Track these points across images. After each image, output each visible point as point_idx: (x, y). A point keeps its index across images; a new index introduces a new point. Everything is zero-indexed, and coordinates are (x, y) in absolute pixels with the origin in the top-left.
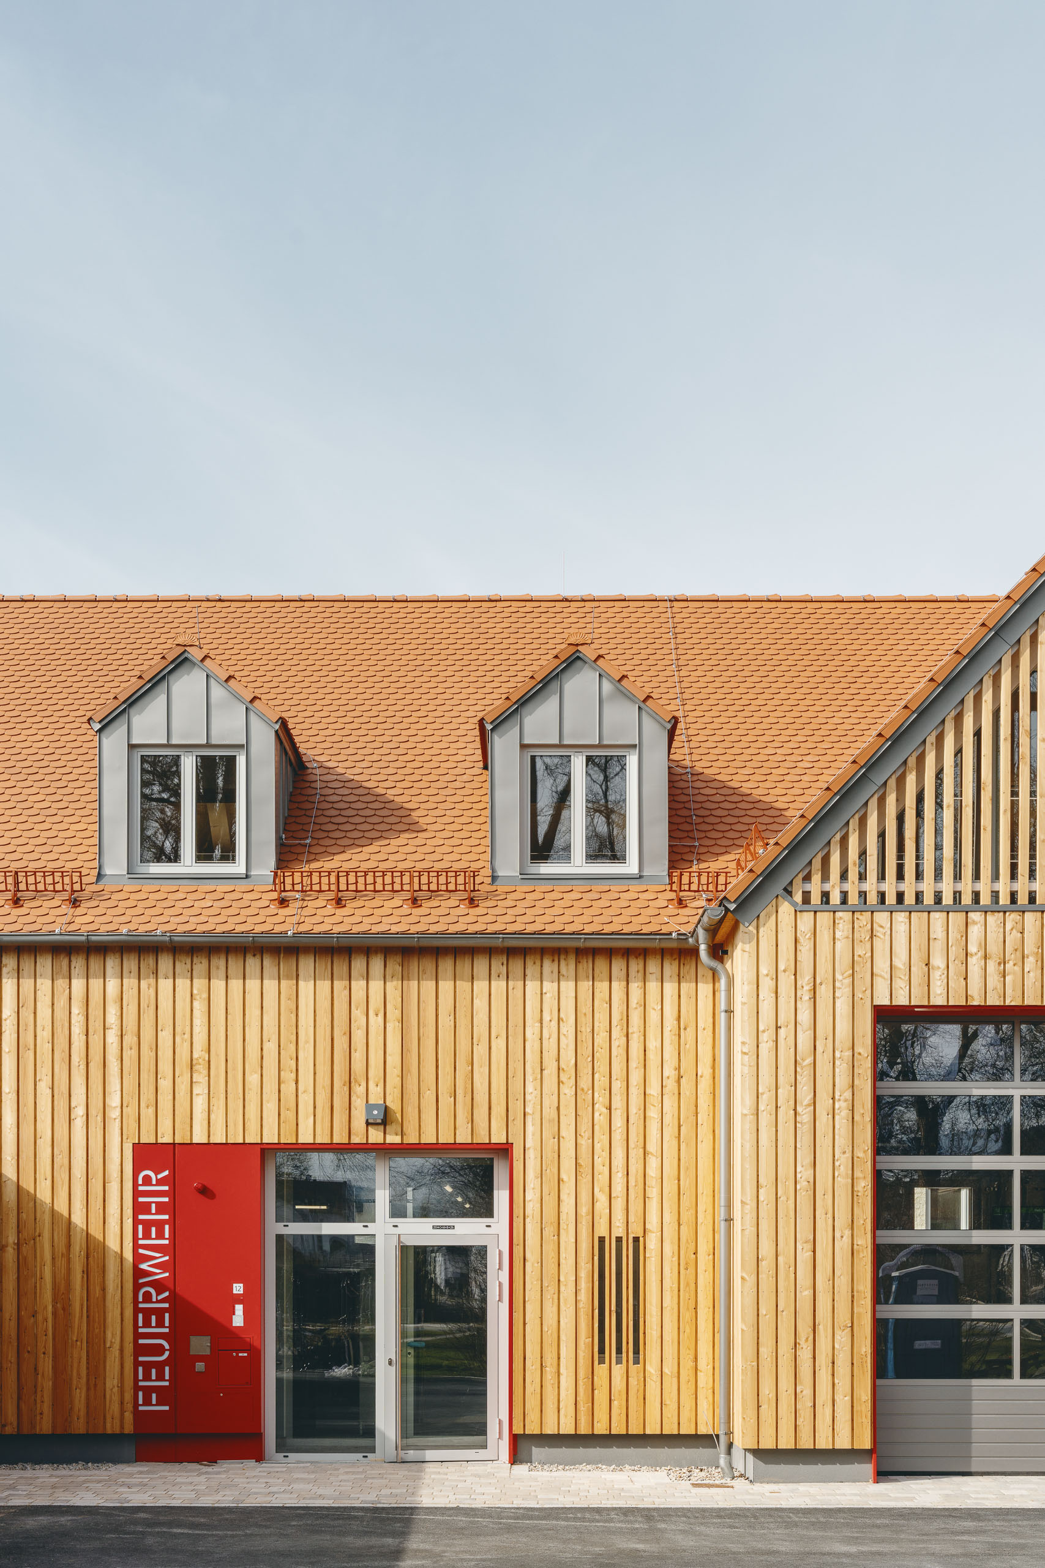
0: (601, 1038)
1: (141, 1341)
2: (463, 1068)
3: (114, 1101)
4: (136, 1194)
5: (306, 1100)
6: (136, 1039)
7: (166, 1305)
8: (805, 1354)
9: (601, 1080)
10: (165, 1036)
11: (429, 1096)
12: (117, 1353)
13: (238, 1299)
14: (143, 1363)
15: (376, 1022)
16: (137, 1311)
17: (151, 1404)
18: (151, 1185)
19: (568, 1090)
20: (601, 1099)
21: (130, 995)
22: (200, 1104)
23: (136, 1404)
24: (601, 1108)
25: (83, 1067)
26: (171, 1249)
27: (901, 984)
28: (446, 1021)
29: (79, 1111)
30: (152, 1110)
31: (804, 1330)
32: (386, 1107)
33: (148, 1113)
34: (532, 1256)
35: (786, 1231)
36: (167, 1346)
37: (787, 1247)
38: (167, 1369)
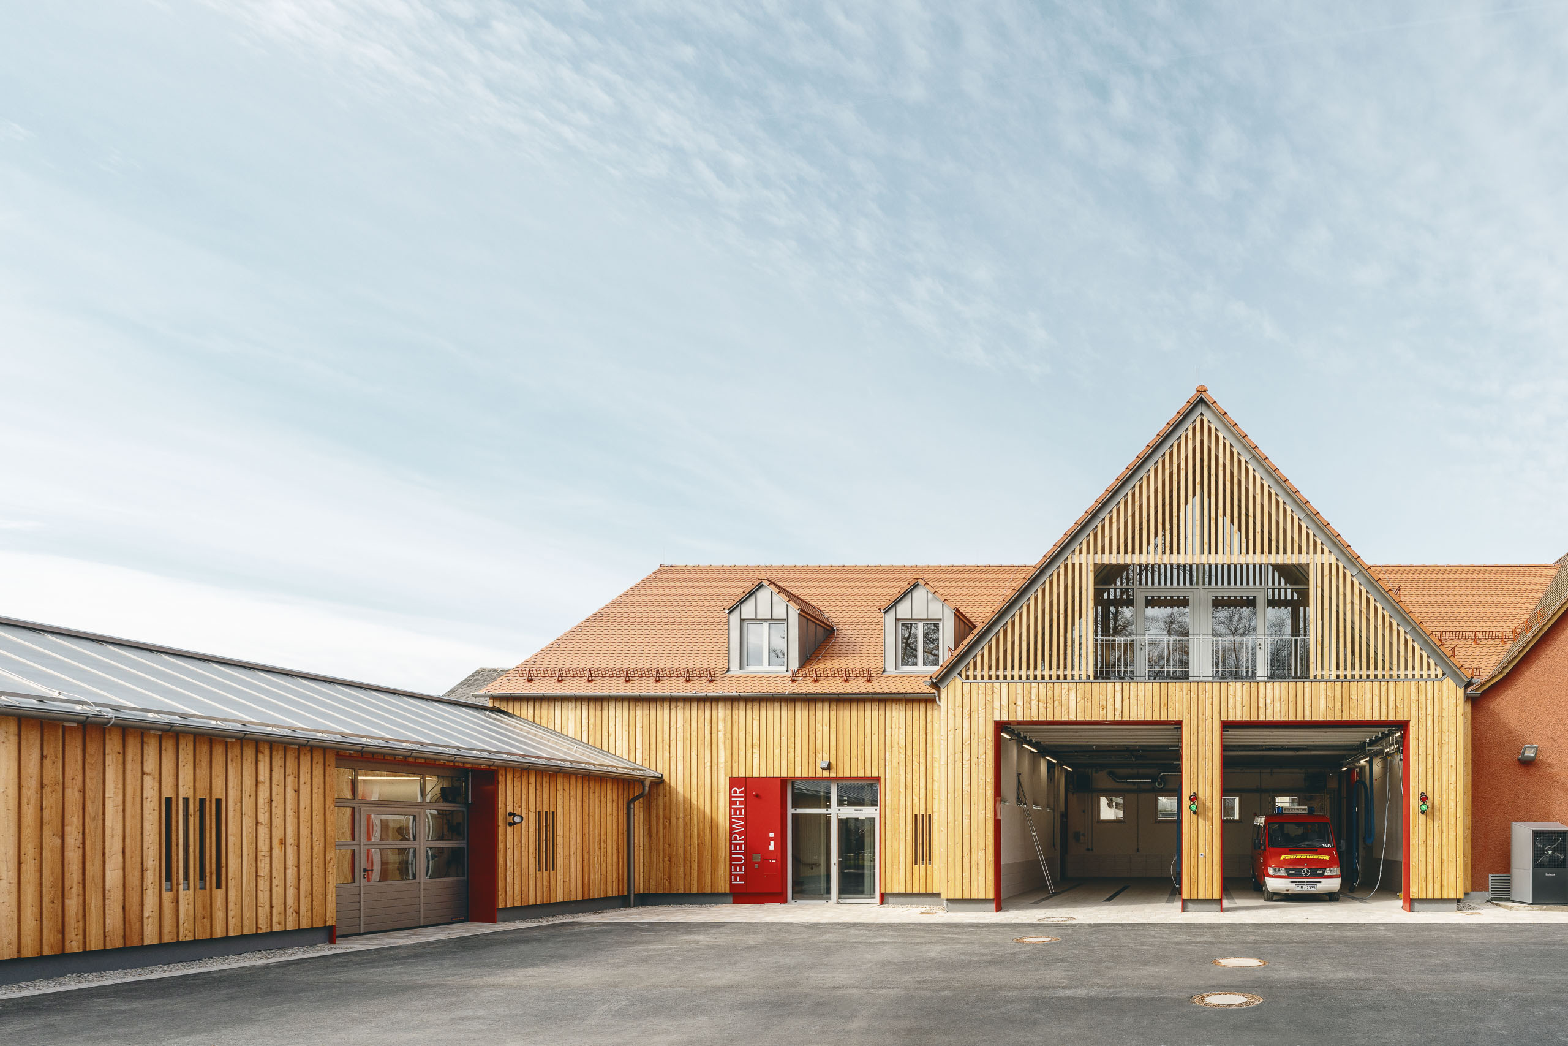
0: (916, 735)
1: (733, 856)
2: (861, 748)
3: (722, 760)
4: (731, 797)
5: (798, 759)
6: (730, 736)
7: (743, 842)
8: (966, 861)
9: (916, 752)
10: (742, 734)
11: (847, 758)
12: (723, 860)
13: (772, 839)
14: (734, 865)
15: (826, 728)
16: (731, 844)
17: (737, 881)
18: (736, 793)
19: (902, 756)
20: (916, 759)
21: (728, 718)
22: (756, 761)
23: (731, 881)
24: (916, 763)
25: (710, 747)
26: (745, 819)
27: (1004, 712)
28: (854, 728)
29: (708, 764)
30: (737, 764)
31: (966, 851)
32: (829, 762)
33: (735, 765)
34: (888, 822)
35: (959, 811)
36: (743, 858)
37: (959, 818)
38: (743, 867)
